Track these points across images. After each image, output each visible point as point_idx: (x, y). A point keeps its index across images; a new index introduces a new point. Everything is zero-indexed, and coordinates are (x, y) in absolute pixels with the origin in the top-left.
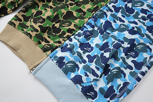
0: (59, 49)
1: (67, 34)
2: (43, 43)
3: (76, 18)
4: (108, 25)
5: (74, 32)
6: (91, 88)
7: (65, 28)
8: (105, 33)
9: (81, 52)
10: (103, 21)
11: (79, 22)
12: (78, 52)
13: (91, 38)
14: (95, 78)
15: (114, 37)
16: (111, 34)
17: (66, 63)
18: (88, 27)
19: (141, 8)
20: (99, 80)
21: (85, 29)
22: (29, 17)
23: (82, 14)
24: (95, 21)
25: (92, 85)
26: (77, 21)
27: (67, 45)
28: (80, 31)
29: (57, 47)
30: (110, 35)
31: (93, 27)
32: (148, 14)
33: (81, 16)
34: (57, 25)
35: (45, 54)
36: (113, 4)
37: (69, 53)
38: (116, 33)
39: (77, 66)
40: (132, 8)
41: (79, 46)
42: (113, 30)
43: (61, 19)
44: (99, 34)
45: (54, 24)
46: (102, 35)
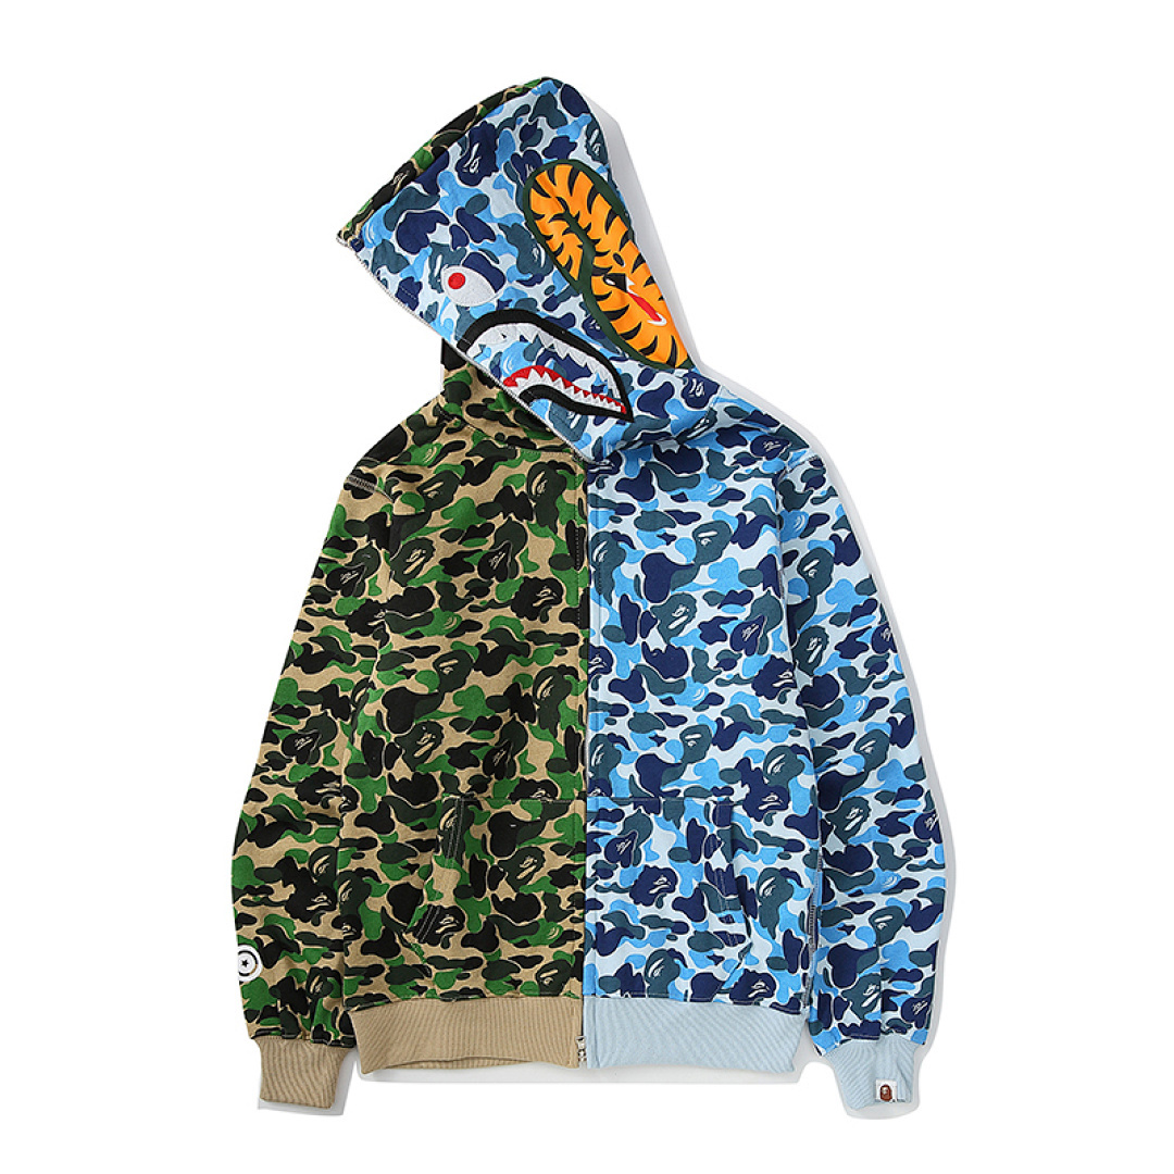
0: (592, 957)
1: (564, 894)
2: (527, 975)
3: (537, 826)
4: (650, 767)
5: (577, 874)
6: (750, 977)
7: (535, 879)
8: (663, 800)
9: (652, 910)
10: (626, 771)
11: (557, 828)
12: (645, 920)
13: (641, 847)
14: (741, 947)
15: (695, 792)
16: (683, 789)
17: (642, 973)
18: (602, 826)
19: (694, 624)
20: (751, 944)
21: (602, 842)
22: (388, 935)
23: (545, 795)
24: (607, 790)
25: (746, 970)
26: (550, 831)
27: (599, 926)
28: (591, 860)
29: (580, 956)
30: (681, 795)
31: (616, 816)
32: (729, 636)
33: (545, 804)
34: (505, 891)
35: (562, 998)
37: (627, 943)
38: (690, 776)
39: (673, 953)
40: (669, 647)
41: (632, 901)
42: (676, 770)
43: (492, 862)
44: (652, 816)
45: (494, 896)
46: (661, 815)
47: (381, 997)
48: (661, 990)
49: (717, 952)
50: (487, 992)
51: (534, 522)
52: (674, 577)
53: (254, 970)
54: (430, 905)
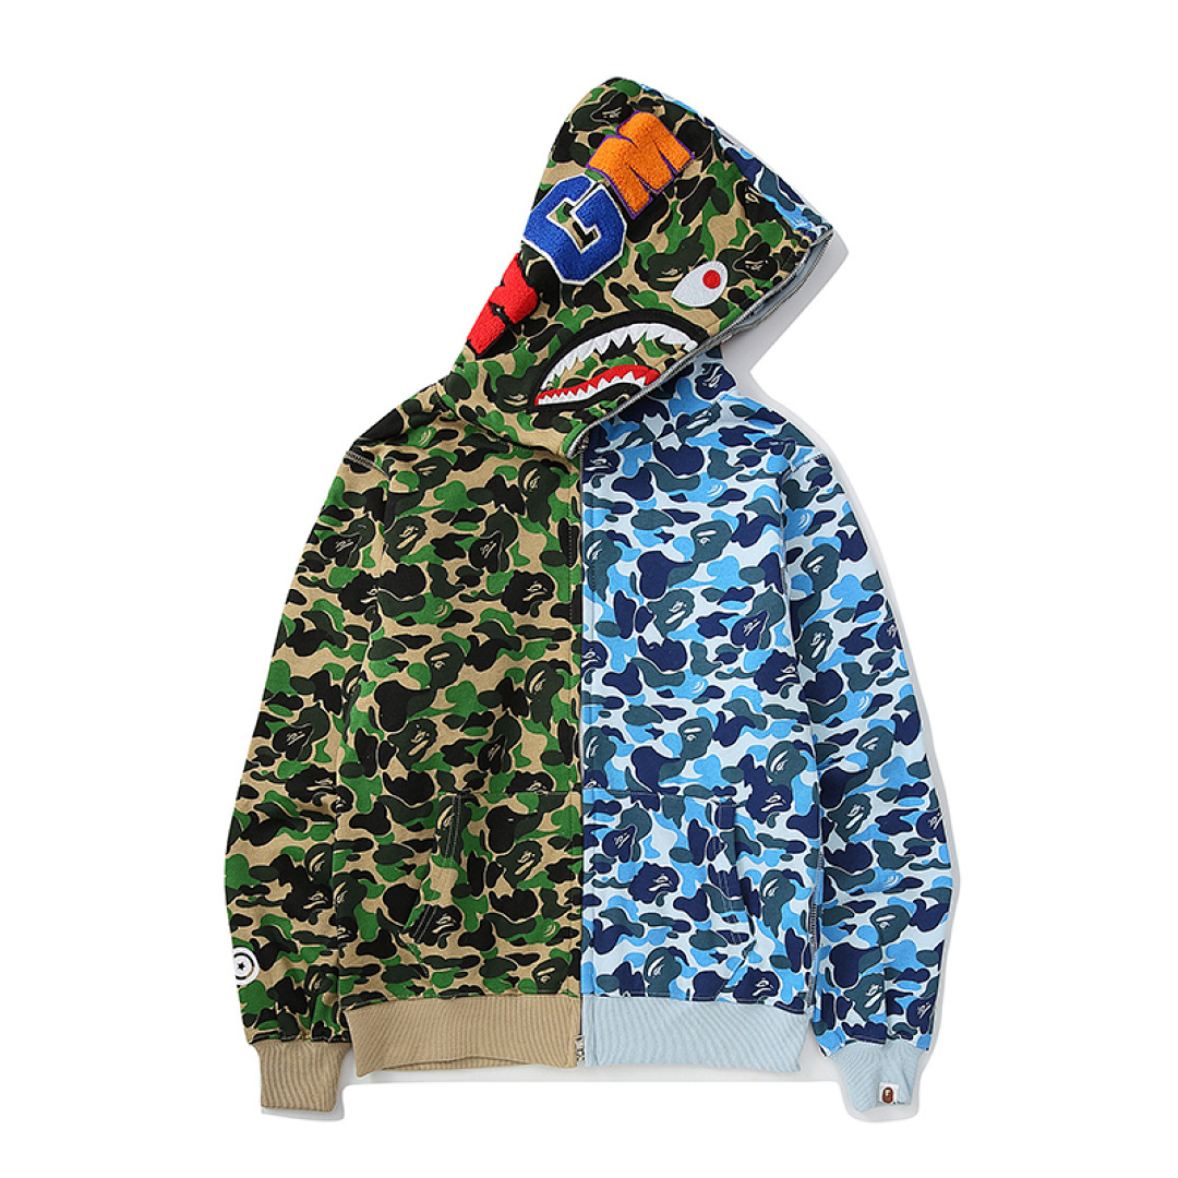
0: (589, 955)
1: (562, 889)
2: (524, 972)
3: (535, 819)
4: (646, 761)
5: (574, 868)
6: (753, 976)
7: (532, 874)
8: (661, 797)
9: (652, 908)
10: (621, 763)
11: (554, 821)
12: (644, 917)
13: (641, 843)
14: (745, 945)
15: (695, 791)
16: (683, 787)
17: (642, 972)
18: (599, 819)
19: (692, 619)
20: (755, 942)
21: (600, 835)
22: (384, 935)
23: (541, 788)
24: (603, 782)
25: (750, 968)
26: (547, 824)
27: (597, 923)
28: (588, 854)
29: (577, 954)
30: (680, 793)
31: (613, 808)
32: (729, 631)
33: (541, 796)
34: (503, 888)
35: (560, 997)
36: (598, 674)
37: (625, 941)
38: (690, 773)
39: (674, 951)
40: (667, 641)
41: (631, 897)
42: (675, 766)
43: (490, 858)
44: (651, 812)
45: (492, 894)
46: (660, 811)
47: (377, 995)
48: (662, 989)
49: (721, 950)
50: (485, 989)
51: (525, 516)
52: (671, 574)
53: (251, 973)
54: (427, 905)
